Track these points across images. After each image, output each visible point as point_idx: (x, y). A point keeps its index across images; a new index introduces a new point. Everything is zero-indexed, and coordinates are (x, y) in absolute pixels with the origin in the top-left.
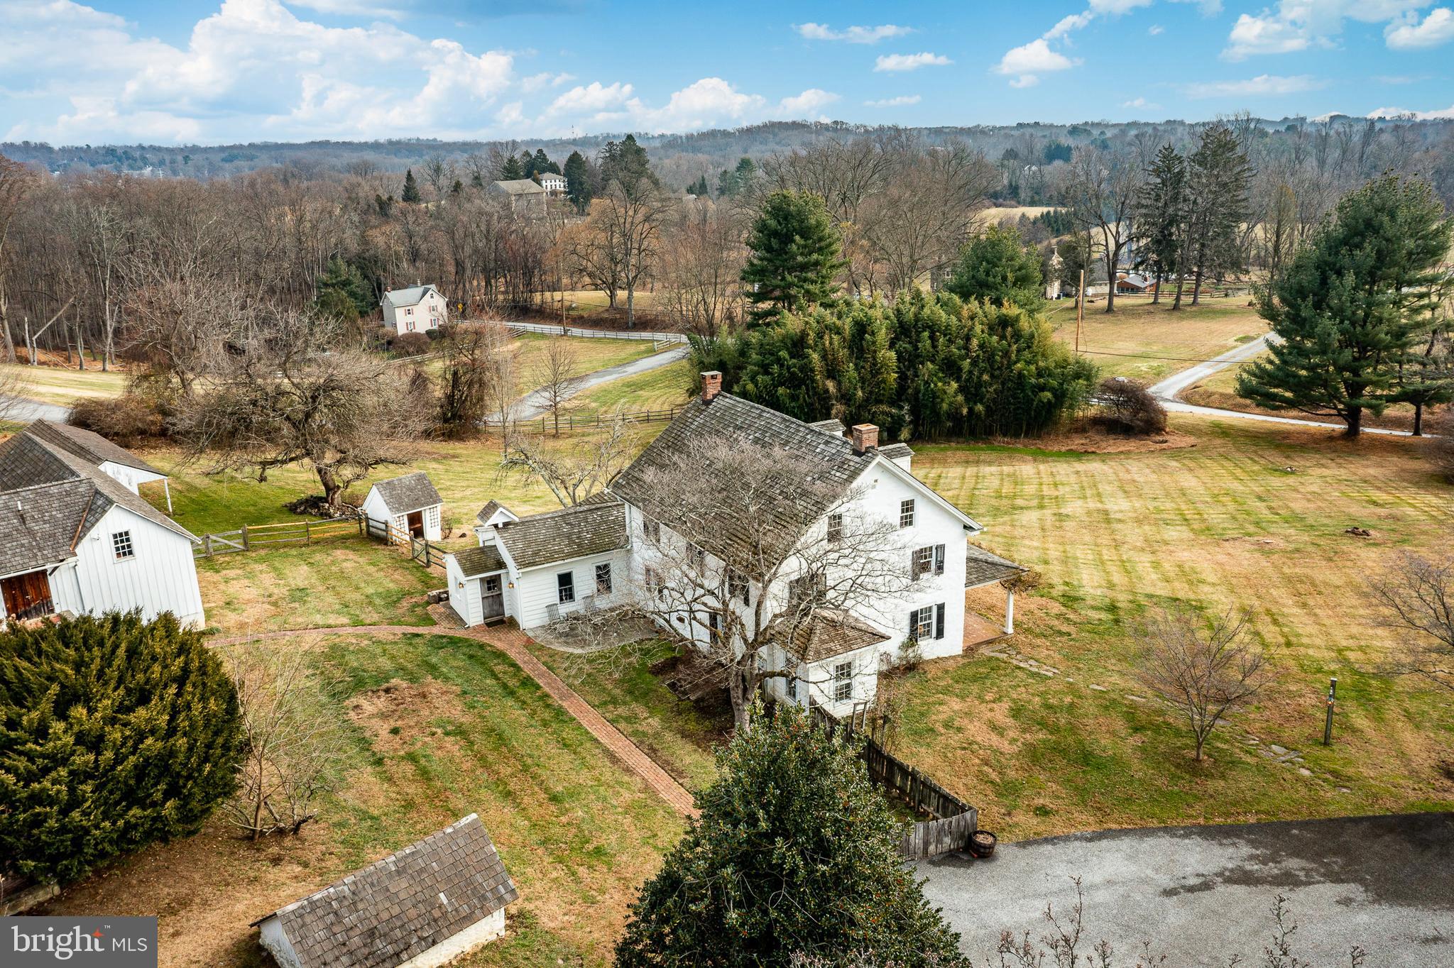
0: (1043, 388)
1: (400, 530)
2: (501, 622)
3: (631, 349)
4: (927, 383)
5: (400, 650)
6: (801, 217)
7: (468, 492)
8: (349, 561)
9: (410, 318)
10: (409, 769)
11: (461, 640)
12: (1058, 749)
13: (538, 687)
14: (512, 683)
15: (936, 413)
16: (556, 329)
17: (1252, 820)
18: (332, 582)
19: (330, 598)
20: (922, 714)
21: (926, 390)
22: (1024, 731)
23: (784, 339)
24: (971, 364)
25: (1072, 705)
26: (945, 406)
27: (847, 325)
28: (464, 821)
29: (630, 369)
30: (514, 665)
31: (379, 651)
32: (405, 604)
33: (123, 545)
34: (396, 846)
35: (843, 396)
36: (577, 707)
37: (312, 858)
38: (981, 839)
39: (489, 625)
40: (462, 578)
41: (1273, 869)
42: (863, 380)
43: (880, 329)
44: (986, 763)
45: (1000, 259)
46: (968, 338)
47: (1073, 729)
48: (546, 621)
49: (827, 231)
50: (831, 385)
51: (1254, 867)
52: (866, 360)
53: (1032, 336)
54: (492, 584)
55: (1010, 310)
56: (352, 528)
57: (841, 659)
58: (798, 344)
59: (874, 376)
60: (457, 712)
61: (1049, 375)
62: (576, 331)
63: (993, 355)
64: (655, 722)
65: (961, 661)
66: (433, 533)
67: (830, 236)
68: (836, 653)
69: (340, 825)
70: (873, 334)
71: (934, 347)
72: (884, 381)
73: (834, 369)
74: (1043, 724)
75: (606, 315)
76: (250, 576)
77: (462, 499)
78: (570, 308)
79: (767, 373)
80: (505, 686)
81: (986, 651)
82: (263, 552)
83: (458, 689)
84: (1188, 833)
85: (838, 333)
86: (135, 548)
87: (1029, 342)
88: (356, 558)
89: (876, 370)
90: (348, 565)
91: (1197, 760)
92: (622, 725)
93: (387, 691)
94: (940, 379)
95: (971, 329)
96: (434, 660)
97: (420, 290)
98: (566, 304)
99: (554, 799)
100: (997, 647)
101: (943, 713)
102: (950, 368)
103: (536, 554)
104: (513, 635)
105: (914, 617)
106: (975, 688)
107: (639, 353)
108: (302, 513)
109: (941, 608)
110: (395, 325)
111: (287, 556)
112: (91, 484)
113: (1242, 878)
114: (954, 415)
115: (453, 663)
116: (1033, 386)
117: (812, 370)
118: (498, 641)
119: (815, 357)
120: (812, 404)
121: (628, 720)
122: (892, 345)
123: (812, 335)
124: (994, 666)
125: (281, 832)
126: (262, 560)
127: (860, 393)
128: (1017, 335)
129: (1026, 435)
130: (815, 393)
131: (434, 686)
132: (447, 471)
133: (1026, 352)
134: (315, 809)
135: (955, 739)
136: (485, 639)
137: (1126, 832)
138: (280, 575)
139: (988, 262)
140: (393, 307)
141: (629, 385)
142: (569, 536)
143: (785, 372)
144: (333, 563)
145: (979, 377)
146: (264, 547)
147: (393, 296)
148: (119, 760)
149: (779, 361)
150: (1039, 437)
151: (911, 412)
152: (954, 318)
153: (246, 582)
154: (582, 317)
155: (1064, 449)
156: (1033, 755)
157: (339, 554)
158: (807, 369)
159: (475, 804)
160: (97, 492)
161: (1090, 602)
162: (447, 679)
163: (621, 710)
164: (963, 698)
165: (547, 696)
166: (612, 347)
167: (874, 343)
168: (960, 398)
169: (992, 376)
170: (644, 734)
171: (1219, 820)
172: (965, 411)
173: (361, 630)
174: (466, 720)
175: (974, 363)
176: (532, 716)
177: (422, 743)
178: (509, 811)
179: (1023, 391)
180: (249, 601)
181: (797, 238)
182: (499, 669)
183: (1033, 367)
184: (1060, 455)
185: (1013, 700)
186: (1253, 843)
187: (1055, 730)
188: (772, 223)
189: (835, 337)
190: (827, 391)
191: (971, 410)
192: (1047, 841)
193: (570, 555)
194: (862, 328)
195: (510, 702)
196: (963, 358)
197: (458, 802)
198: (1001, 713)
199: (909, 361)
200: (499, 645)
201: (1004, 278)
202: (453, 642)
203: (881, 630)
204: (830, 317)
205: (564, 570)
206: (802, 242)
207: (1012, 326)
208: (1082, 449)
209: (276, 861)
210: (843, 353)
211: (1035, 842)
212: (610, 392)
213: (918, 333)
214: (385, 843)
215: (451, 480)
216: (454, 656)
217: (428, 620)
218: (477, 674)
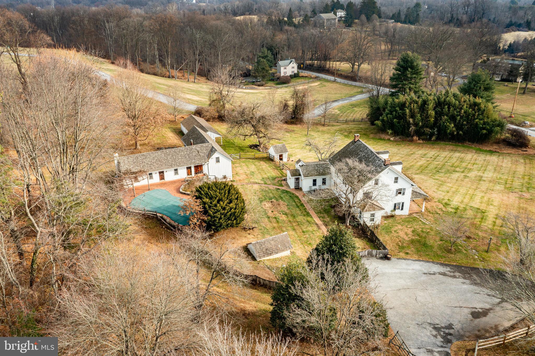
0: (484, 129)
1: (277, 158)
2: (298, 188)
3: (356, 90)
4: (444, 123)
5: (275, 192)
6: (412, 62)
7: (295, 145)
8: (264, 165)
9: (285, 71)
10: (274, 220)
11: (289, 192)
12: (419, 241)
13: (304, 206)
14: (299, 204)
15: (445, 132)
16: (332, 78)
17: (455, 264)
18: (260, 171)
19: (259, 175)
20: (390, 228)
21: (443, 125)
22: (413, 236)
23: (399, 103)
24: (460, 118)
25: (429, 232)
26: (448, 131)
27: (420, 101)
28: (285, 233)
29: (353, 99)
30: (300, 200)
31: (270, 192)
32: (277, 180)
33: (218, 160)
34: (271, 235)
35: (415, 124)
36: (312, 212)
37: (256, 235)
38: (388, 256)
39: (296, 189)
40: (291, 177)
41: (452, 274)
42: (422, 119)
43: (431, 104)
44: (400, 241)
45: (480, 81)
46: (461, 109)
47: (425, 238)
48: (309, 190)
49: (420, 67)
50: (411, 120)
51: (448, 273)
52: (424, 113)
53: (484, 110)
54: (297, 179)
55: (478, 100)
56: (265, 155)
57: (373, 212)
58: (403, 106)
59: (426, 118)
60: (286, 209)
61: (488, 124)
62: (339, 80)
63: (469, 115)
64: (328, 219)
65: (407, 216)
66: (285, 160)
67: (421, 69)
68: (371, 211)
69: (261, 229)
70: (428, 105)
71: (449, 110)
72: (429, 120)
73: (413, 115)
74: (418, 235)
75: (349, 75)
76: (241, 166)
77: (294, 148)
78: (338, 70)
79: (391, 114)
80: (297, 205)
81: (415, 215)
82: (244, 160)
83: (286, 204)
84: (437, 263)
85: (417, 103)
86: (220, 161)
87: (483, 112)
88: (266, 164)
89: (428, 117)
90: (264, 166)
91: (451, 250)
92: (321, 219)
93: (271, 202)
94: (448, 122)
95: (463, 106)
96: (282, 196)
97: (289, 61)
98: (337, 68)
99: (303, 232)
100: (418, 214)
101: (395, 228)
102: (453, 118)
103: (308, 174)
104: (301, 192)
105: (395, 205)
106: (406, 224)
107: (357, 92)
108: (253, 149)
109: (403, 203)
110: (280, 73)
111: (249, 162)
112: (211, 144)
113: (444, 274)
114: (452, 133)
115: (286, 197)
116: (481, 128)
117: (406, 115)
118: (297, 193)
119: (407, 111)
120: (405, 125)
121: (323, 217)
122: (434, 109)
123: (408, 103)
124: (415, 219)
125: (250, 229)
126: (244, 162)
127: (421, 124)
128: (479, 109)
129: (477, 143)
130: (406, 122)
131: (281, 202)
132: (291, 137)
133: (481, 116)
134: (256, 226)
135: (395, 235)
136: (294, 192)
137: (423, 261)
138: (248, 167)
139: (476, 82)
140: (280, 67)
141: (352, 105)
142: (317, 170)
143: (397, 115)
144: (260, 165)
145: (462, 122)
146: (244, 158)
147: (281, 63)
148: (228, 212)
149: (396, 111)
150: (482, 144)
151: (437, 131)
152: (457, 102)
153: (240, 168)
154: (341, 75)
155: (488, 149)
156: (412, 242)
157: (262, 163)
158: (404, 114)
159: (287, 230)
160: (213, 147)
161: (452, 206)
162: (284, 201)
163: (322, 215)
164: (402, 226)
165: (306, 209)
166: (349, 88)
167: (428, 108)
168: (454, 129)
169: (467, 122)
170: (325, 221)
171: (447, 263)
172: (455, 133)
173: (266, 186)
174: (287, 211)
175: (462, 117)
176: (302, 213)
177: (278, 215)
178: (293, 233)
179: (477, 129)
180: (241, 174)
181: (409, 69)
182: (296, 200)
183: (482, 122)
184: (486, 151)
185: (414, 228)
186: (451, 269)
187: (420, 237)
188: (402, 63)
189: (415, 105)
190: (410, 122)
191: (458, 133)
192: (404, 259)
193: (317, 175)
194: (425, 102)
195: (297, 209)
196: (457, 116)
197: (284, 229)
198: (409, 231)
199: (439, 115)
200: (297, 194)
201: (480, 88)
202: (287, 192)
203: (383, 207)
204: (415, 98)
205: (315, 179)
206: (411, 71)
207: (478, 106)
208: (494, 150)
209: (249, 234)
210: (417, 110)
211: (402, 259)
212: (345, 107)
213: (444, 106)
214: (269, 234)
215: (291, 140)
216: (286, 195)
217: (281, 185)
218: (291, 201)
